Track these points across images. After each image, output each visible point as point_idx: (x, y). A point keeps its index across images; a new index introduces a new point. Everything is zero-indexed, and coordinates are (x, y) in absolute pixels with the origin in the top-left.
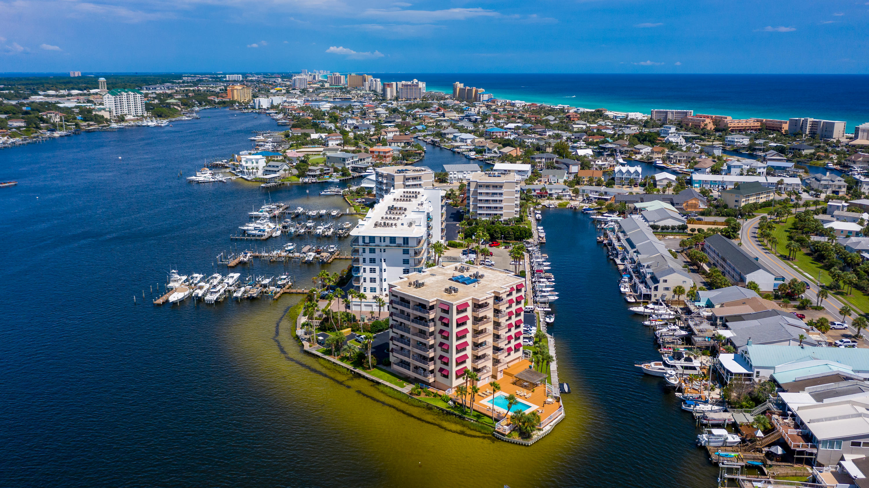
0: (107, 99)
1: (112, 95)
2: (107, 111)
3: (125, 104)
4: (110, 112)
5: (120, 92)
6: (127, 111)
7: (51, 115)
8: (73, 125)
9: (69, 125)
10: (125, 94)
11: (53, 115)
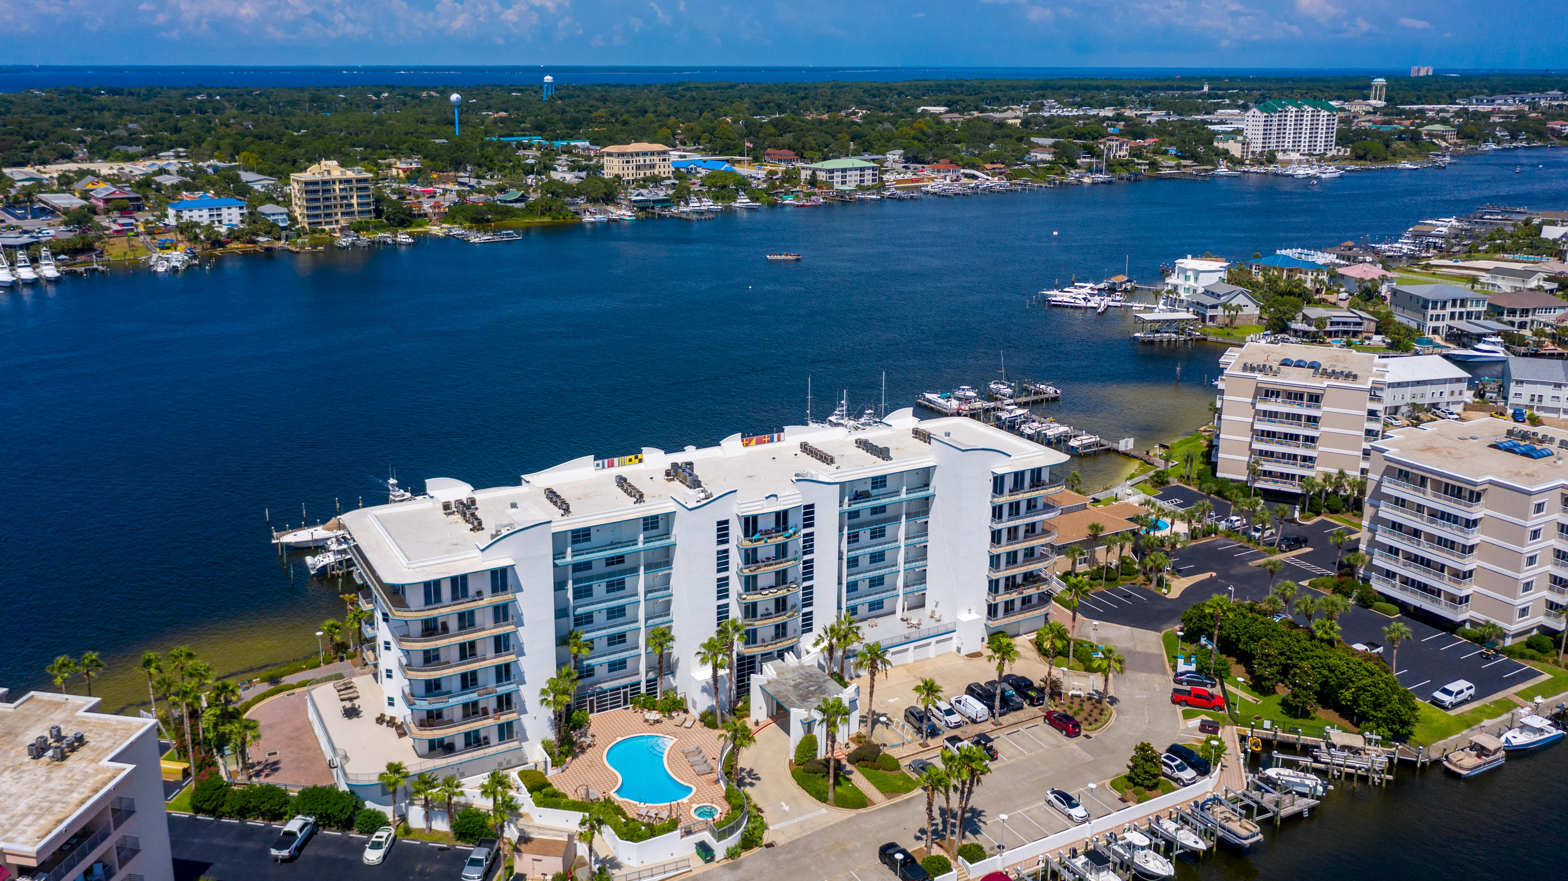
0: (1251, 119)
1: (1262, 112)
2: (1238, 142)
3: (1290, 129)
4: (1243, 144)
5: (1283, 106)
6: (1291, 144)
7: (1111, 143)
8: (1145, 164)
9: (1138, 164)
10: (1294, 109)
11: (1115, 143)
